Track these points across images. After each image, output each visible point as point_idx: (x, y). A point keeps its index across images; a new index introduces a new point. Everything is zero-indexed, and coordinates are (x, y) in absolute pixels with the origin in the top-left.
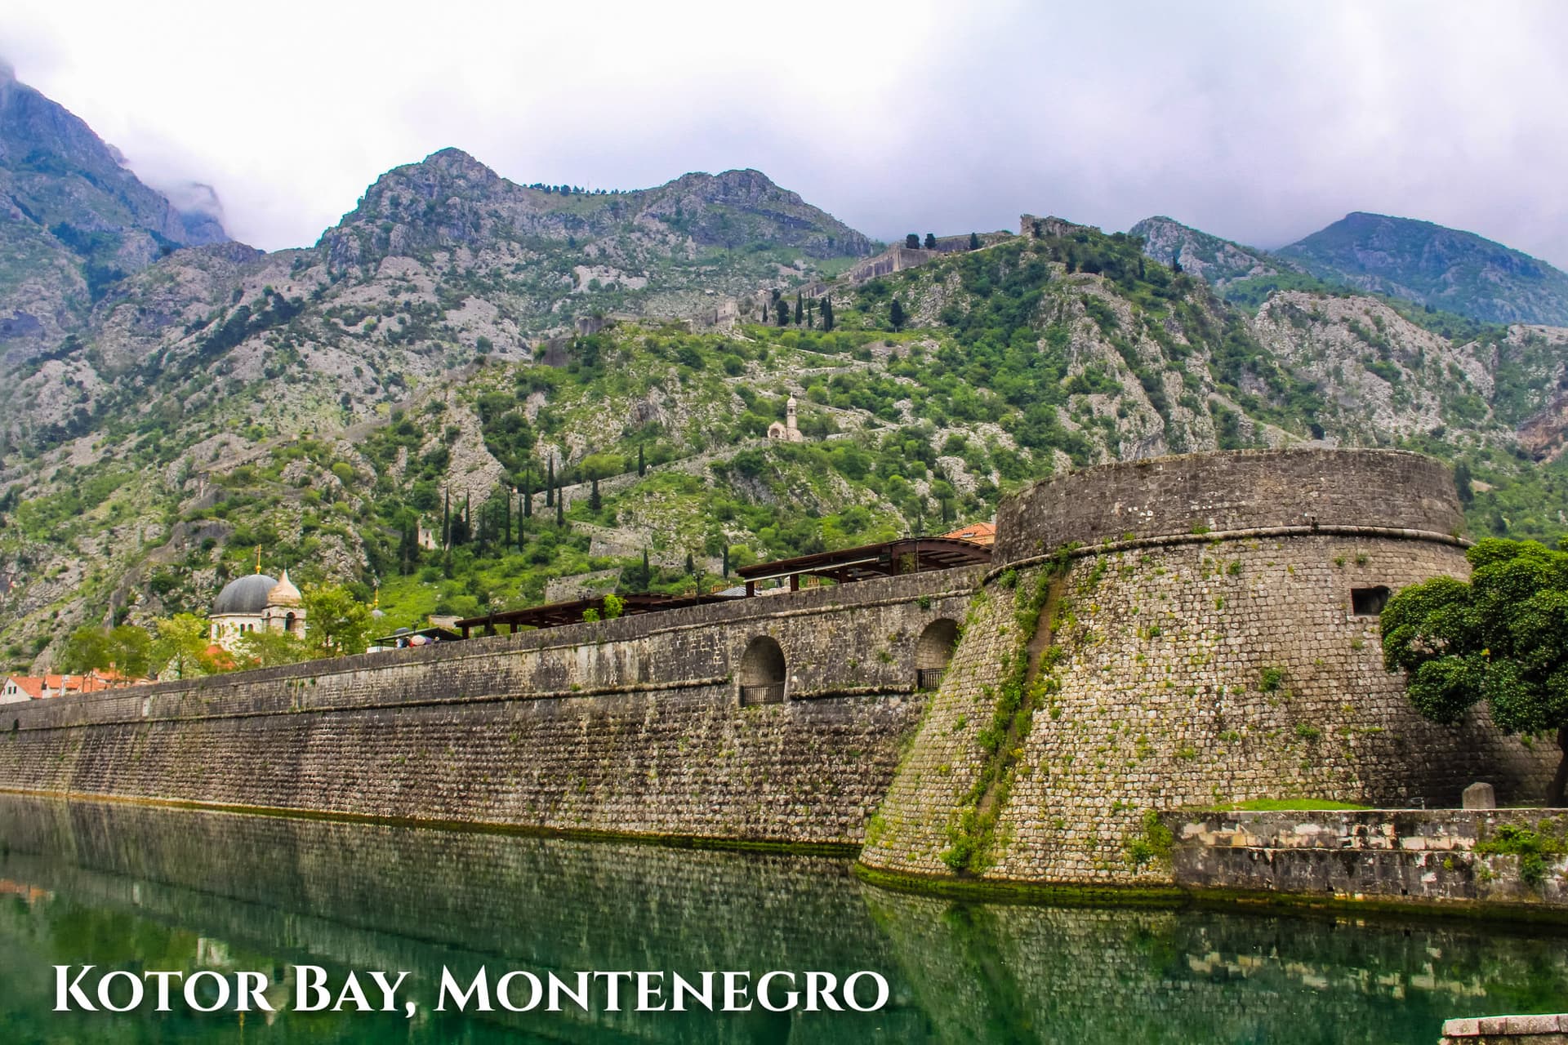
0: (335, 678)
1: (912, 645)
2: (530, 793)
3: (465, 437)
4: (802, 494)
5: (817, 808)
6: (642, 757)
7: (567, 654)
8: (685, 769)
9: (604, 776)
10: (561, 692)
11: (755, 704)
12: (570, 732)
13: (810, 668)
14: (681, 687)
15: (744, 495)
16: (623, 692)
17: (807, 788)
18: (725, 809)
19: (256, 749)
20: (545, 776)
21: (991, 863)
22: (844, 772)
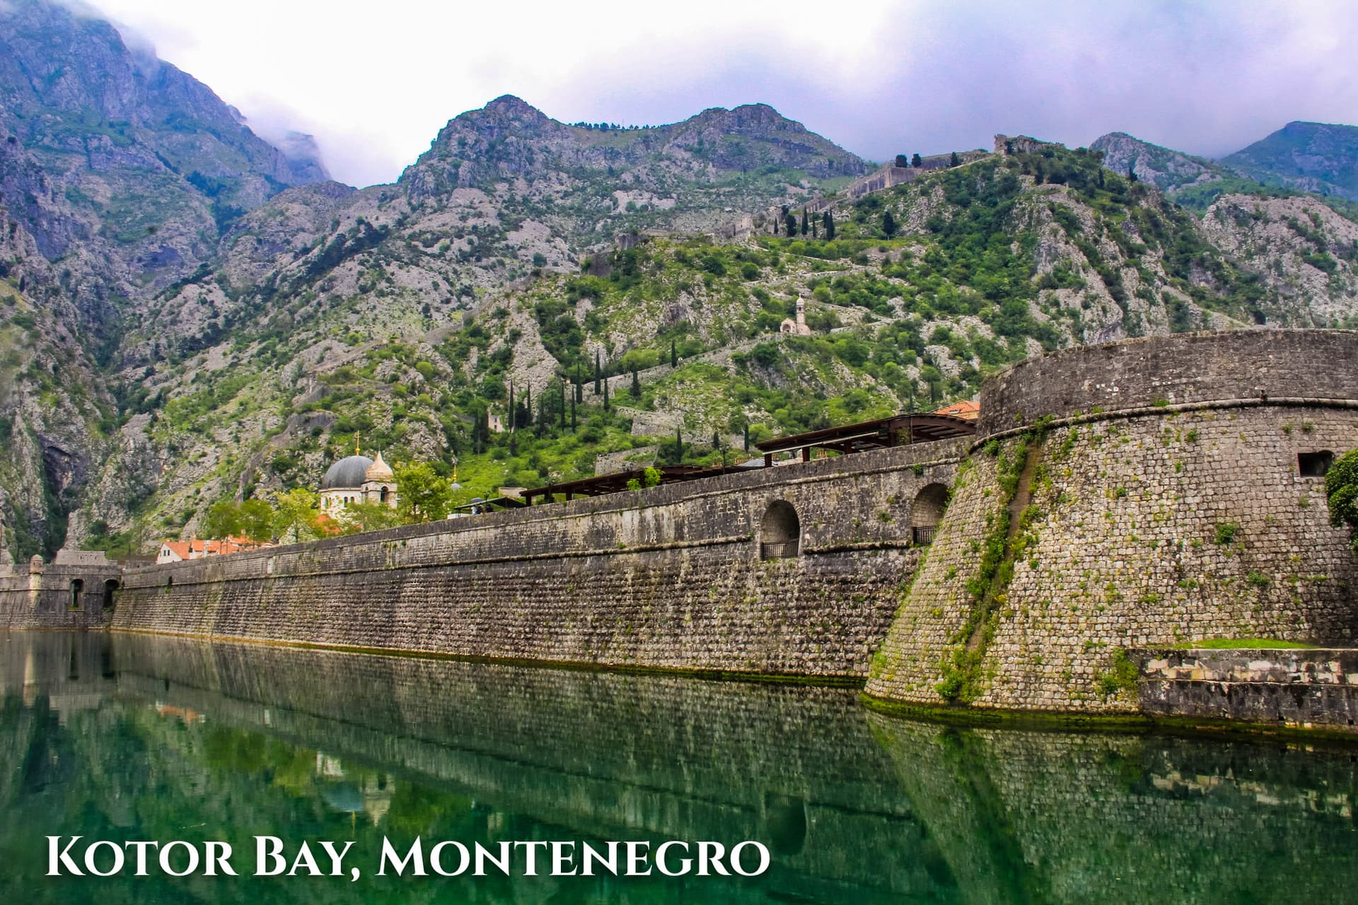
0: (421, 540)
1: (908, 506)
2: (585, 634)
3: (525, 338)
4: (811, 379)
5: (828, 646)
6: (679, 604)
7: (614, 517)
8: (714, 614)
9: (647, 620)
10: (610, 550)
11: (773, 558)
12: (617, 583)
13: (821, 527)
14: (710, 545)
15: (761, 382)
16: (662, 549)
17: (819, 629)
18: (749, 647)
19: (359, 600)
20: (597, 620)
21: (979, 693)
22: (850, 616)
